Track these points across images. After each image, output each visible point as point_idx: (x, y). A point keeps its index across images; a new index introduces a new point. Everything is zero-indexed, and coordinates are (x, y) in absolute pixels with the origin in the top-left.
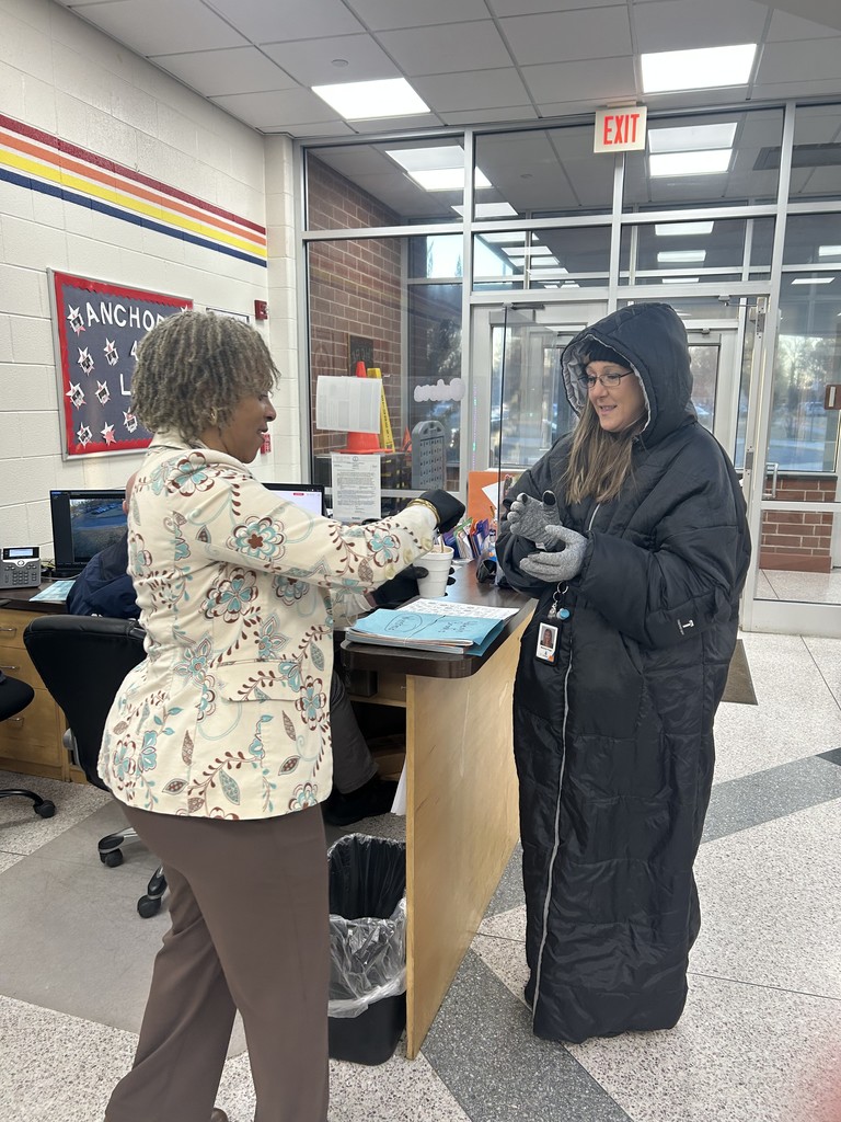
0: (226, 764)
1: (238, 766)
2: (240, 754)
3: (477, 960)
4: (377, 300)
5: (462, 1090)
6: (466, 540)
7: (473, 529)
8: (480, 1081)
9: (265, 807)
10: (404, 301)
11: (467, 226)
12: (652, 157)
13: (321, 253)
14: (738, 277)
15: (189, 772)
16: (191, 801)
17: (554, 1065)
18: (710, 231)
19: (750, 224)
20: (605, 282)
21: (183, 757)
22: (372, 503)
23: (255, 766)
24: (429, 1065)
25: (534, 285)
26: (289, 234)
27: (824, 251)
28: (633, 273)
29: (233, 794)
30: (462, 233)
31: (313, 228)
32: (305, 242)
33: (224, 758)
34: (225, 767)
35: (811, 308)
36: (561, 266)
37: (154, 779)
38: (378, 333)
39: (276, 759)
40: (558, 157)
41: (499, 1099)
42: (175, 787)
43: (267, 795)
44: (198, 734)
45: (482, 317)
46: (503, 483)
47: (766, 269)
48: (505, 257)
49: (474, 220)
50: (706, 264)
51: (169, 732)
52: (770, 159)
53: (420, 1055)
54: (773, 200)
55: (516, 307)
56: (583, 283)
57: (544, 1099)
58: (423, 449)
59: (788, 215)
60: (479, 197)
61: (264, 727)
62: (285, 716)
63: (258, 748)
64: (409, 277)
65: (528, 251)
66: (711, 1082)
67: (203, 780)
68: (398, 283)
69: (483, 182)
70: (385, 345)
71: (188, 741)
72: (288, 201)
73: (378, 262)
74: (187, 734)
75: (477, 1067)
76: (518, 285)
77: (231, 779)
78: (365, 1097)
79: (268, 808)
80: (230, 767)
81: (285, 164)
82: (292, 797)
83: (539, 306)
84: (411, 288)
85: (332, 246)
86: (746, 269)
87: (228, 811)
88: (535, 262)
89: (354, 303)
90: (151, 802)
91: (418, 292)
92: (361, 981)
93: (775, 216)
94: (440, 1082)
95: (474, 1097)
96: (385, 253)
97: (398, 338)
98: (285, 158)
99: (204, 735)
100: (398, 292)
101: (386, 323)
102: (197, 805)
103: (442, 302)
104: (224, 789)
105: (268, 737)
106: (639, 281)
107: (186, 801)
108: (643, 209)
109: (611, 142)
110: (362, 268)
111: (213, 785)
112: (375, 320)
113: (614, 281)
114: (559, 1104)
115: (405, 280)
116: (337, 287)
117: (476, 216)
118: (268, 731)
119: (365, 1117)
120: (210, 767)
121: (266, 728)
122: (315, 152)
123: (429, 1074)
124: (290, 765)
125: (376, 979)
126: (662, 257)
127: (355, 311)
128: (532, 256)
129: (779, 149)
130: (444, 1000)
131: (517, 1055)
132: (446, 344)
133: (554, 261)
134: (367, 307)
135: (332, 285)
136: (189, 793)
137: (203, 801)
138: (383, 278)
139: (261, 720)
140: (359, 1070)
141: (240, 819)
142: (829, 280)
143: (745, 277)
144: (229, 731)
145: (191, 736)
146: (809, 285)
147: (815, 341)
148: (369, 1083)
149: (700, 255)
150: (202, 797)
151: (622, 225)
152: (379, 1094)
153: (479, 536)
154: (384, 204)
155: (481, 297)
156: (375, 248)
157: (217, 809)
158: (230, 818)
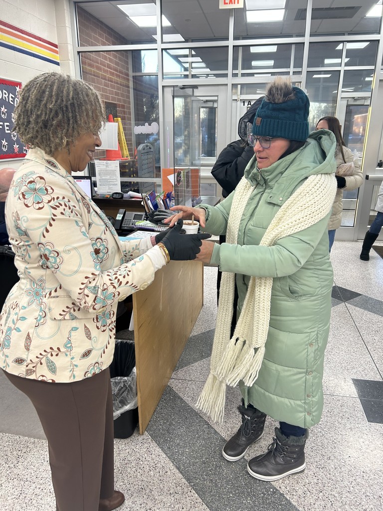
0: (50, 354)
1: (57, 355)
2: (58, 349)
3: (171, 389)
4: (117, 83)
5: (164, 446)
6: (161, 202)
7: (164, 197)
8: (172, 441)
9: (70, 377)
10: (131, 84)
11: (159, 45)
12: (247, 12)
13: (87, 58)
14: (288, 73)
15: (28, 355)
16: (27, 370)
17: (204, 432)
18: (275, 51)
19: (293, 47)
20: (226, 75)
21: (25, 346)
22: (116, 184)
23: (67, 355)
24: (149, 436)
25: (194, 76)
26: (70, 48)
27: (327, 61)
28: (240, 71)
29: (52, 369)
30: (157, 49)
31: (82, 45)
32: (79, 52)
33: (49, 350)
34: (49, 355)
35: (321, 89)
36: (207, 67)
37: (8, 354)
38: (119, 100)
39: (78, 351)
40: (202, 10)
41: (180, 448)
42: (19, 361)
43: (72, 370)
44: (35, 335)
45: (169, 93)
46: (176, 174)
47: (299, 70)
48: (180, 62)
49: (162, 42)
50: (274, 67)
51: (18, 330)
52: (301, 14)
53: (146, 432)
54: (303, 36)
55: (184, 87)
56: (217, 76)
57: (200, 446)
58: (143, 158)
59: (310, 43)
60: (165, 31)
61: (73, 333)
62: (85, 327)
63: (69, 345)
64: (133, 72)
65: (190, 59)
66: (271, 433)
67: (35, 360)
68: (127, 75)
69: (167, 23)
70: (123, 107)
71: (28, 337)
72: (68, 30)
73: (117, 64)
74: (28, 334)
75: (171, 435)
76: (186, 76)
77: (52, 362)
78: (121, 452)
79: (72, 377)
80: (52, 355)
81: (66, 11)
82: (87, 370)
83: (195, 87)
84: (134, 77)
85: (93, 55)
86: (291, 70)
87: (49, 377)
88: (194, 65)
89: (106, 85)
90: (6, 366)
91: (138, 80)
92: (117, 404)
93: (304, 43)
94: (155, 443)
95: (169, 448)
96: (120, 60)
97: (129, 103)
98: (65, 8)
99: (38, 336)
100: (128, 80)
101: (122, 95)
102: (31, 372)
103: (150, 85)
104: (48, 366)
105: (75, 339)
106: (243, 75)
107: (25, 370)
108: (244, 38)
109: (227, 3)
110: (109, 67)
111: (41, 364)
112: (117, 94)
113: (230, 75)
114: (206, 447)
115: (131, 73)
116: (97, 76)
117: (164, 41)
118: (75, 336)
119: (121, 461)
120: (41, 354)
121: (74, 334)
122: (81, 5)
123: (150, 440)
124: (87, 354)
125: (123, 403)
126: (254, 63)
127: (107, 89)
128: (192, 62)
129: (306, 10)
130: (157, 408)
131: (188, 428)
132: (153, 107)
133: (203, 65)
134: (113, 87)
135: (94, 75)
136: (27, 366)
137: (34, 371)
138: (121, 72)
139: (72, 330)
140: (118, 441)
141: (56, 382)
142: (329, 76)
143: (291, 73)
144: (53, 336)
145: (31, 336)
146: (320, 78)
147: (323, 105)
148: (123, 446)
149: (271, 63)
150: (34, 369)
151: (234, 46)
152: (127, 451)
153: (168, 200)
154: (118, 33)
155: (167, 82)
156: (115, 57)
157: (43, 376)
158: (51, 381)
